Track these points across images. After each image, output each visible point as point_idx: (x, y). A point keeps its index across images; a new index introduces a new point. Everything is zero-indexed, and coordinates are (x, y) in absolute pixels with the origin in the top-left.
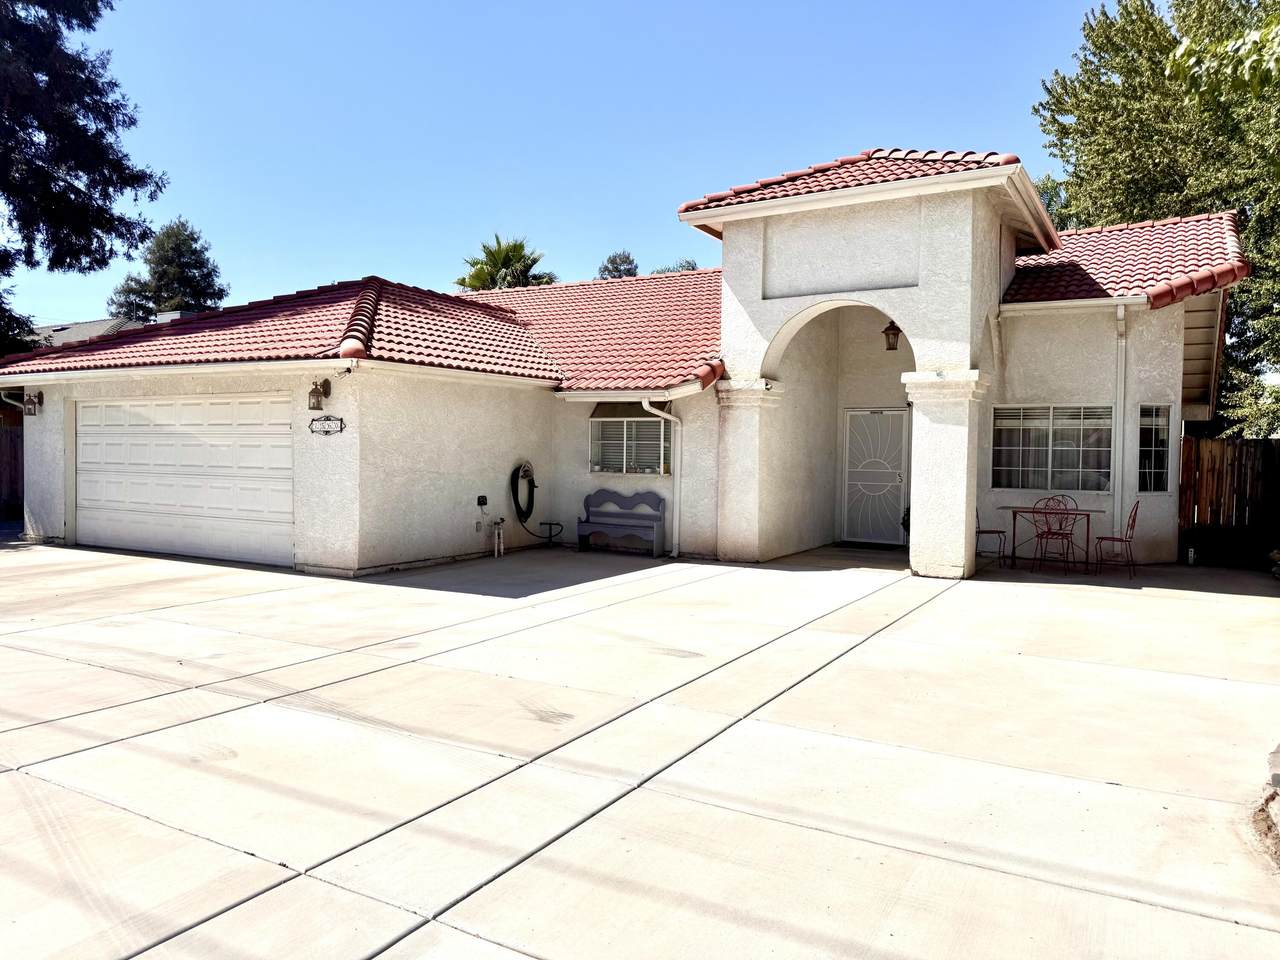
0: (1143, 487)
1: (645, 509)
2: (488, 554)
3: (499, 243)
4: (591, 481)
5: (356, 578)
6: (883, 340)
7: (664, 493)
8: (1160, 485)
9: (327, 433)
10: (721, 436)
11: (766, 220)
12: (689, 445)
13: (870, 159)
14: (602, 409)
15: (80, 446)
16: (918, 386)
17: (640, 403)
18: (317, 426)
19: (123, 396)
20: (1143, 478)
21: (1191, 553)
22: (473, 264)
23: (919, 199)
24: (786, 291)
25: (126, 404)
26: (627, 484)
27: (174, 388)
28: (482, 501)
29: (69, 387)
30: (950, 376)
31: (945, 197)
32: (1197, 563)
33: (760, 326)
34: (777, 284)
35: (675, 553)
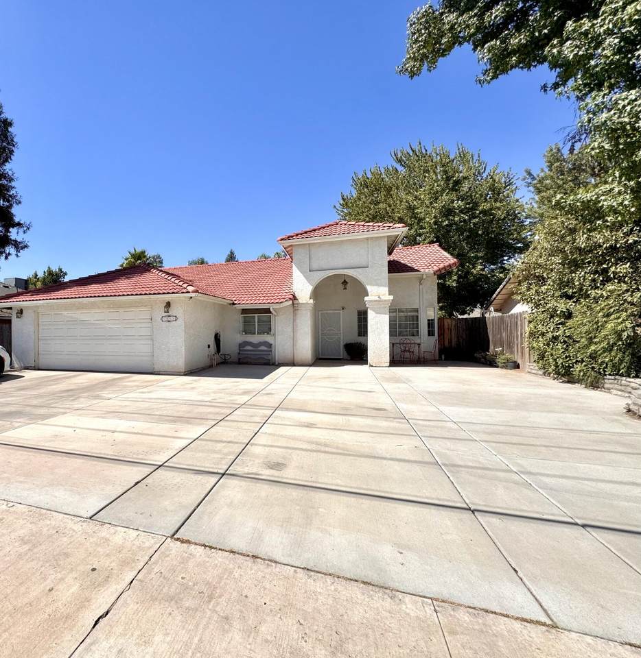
0: (429, 335)
1: (263, 348)
2: (211, 366)
3: (135, 251)
4: (241, 338)
5: (185, 375)
6: (342, 287)
7: (271, 342)
8: (433, 335)
9: (169, 321)
10: (294, 320)
11: (309, 244)
12: (281, 325)
13: (337, 224)
14: (244, 311)
15: (40, 330)
16: (371, 301)
17: (269, 309)
18: (164, 319)
19: (66, 310)
20: (429, 331)
21: (443, 357)
22: (126, 259)
23: (367, 239)
24: (318, 268)
25: (65, 313)
26: (255, 339)
27: (93, 306)
28: (209, 346)
29: (37, 307)
30: (383, 298)
31: (377, 238)
32: (445, 360)
33: (309, 281)
34: (315, 266)
35: (277, 363)
